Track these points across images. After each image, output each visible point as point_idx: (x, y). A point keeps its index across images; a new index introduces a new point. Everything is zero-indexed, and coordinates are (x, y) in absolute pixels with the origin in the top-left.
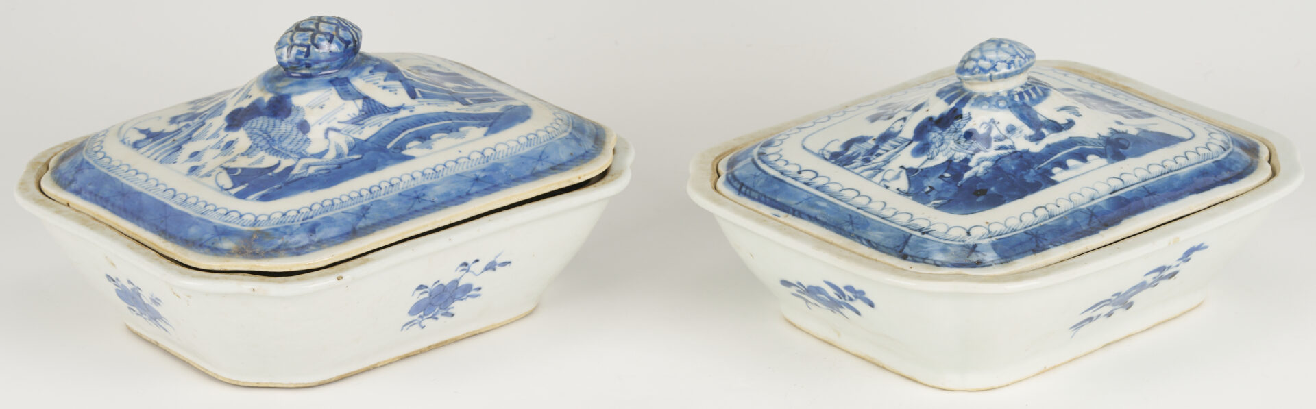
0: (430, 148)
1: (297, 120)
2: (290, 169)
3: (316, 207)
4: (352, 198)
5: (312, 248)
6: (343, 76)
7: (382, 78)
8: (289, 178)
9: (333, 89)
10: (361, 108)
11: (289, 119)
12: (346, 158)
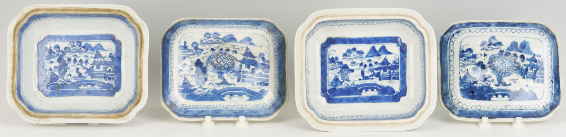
0: (231, 99)
1: (206, 77)
2: (195, 89)
3: (191, 106)
4: (201, 107)
5: (183, 116)
6: (223, 72)
7: (233, 75)
8: (193, 93)
9: (218, 74)
10: (222, 81)
11: (204, 75)
12: (209, 93)
